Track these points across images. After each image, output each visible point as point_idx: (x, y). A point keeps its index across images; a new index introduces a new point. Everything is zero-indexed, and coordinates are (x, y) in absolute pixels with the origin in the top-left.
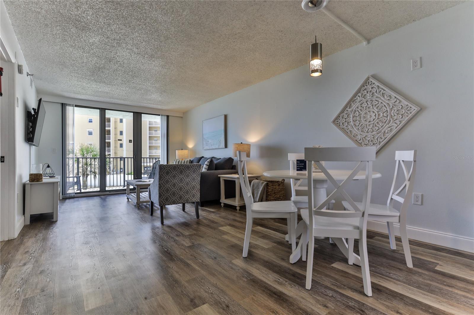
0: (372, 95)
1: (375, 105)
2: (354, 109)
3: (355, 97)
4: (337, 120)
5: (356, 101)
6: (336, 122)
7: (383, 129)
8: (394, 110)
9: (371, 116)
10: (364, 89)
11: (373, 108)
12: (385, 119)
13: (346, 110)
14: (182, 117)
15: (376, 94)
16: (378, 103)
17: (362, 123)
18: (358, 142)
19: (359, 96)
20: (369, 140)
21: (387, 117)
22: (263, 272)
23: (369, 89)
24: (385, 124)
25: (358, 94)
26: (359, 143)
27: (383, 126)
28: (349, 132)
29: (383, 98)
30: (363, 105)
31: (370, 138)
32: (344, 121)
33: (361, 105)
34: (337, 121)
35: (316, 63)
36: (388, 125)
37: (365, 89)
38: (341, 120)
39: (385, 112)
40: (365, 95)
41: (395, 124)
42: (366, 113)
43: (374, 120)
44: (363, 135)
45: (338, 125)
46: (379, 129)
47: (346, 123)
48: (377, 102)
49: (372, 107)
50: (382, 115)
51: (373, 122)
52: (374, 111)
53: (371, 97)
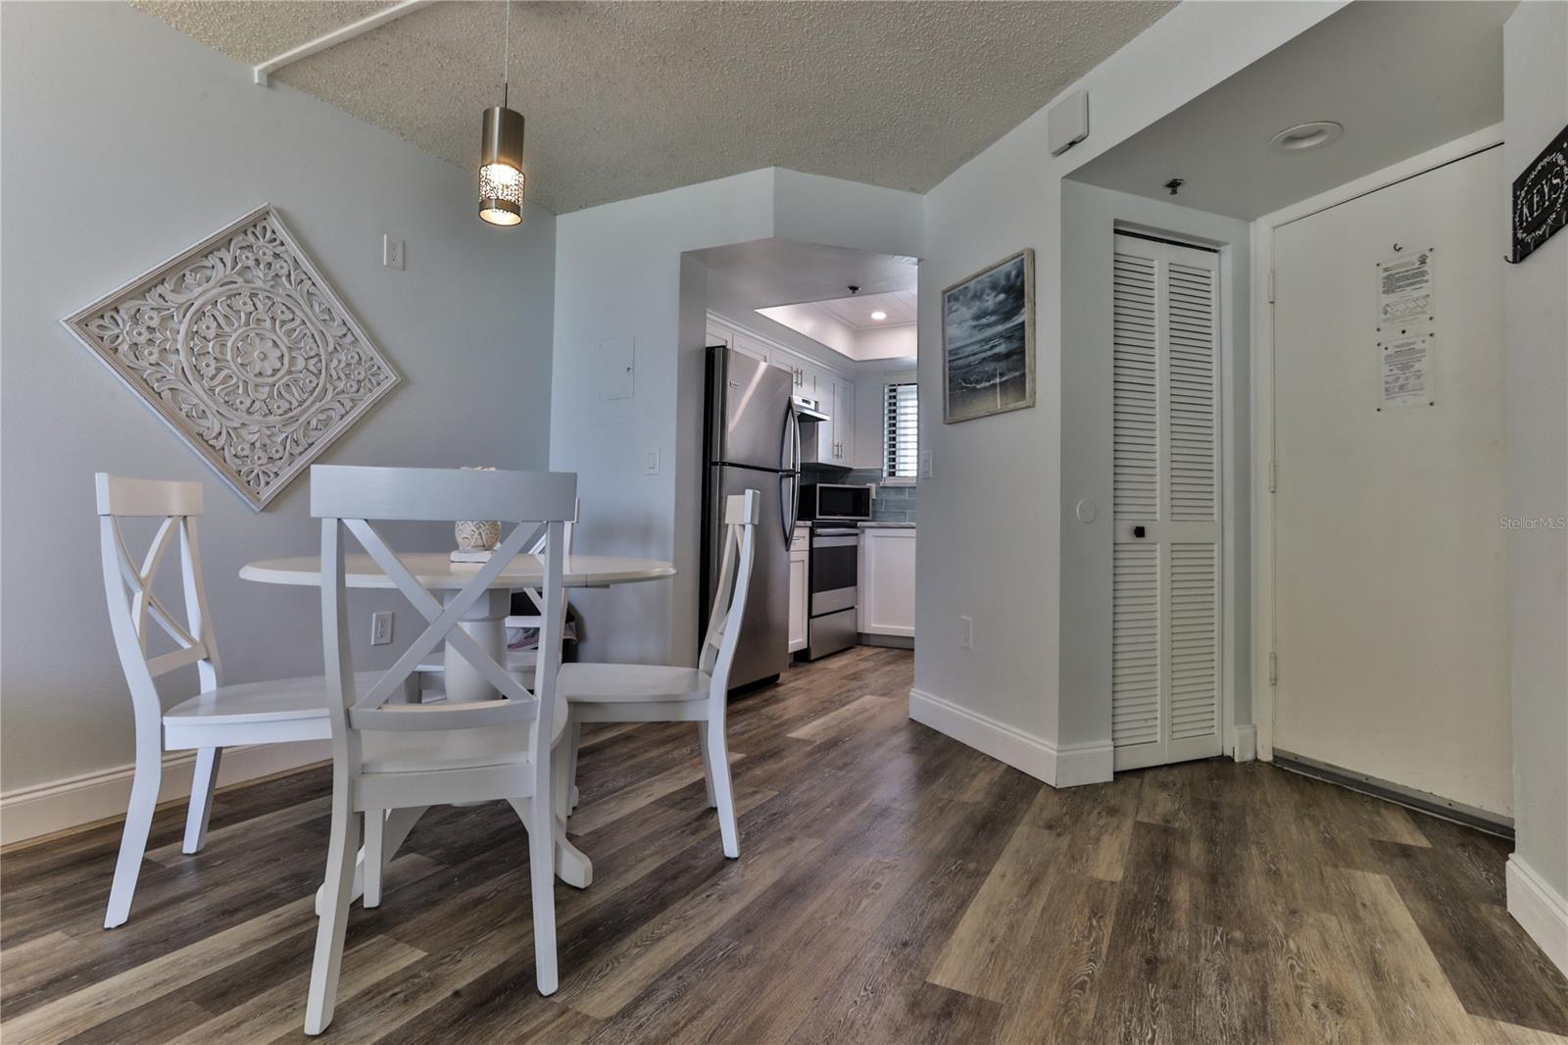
0: (273, 283)
1: (283, 323)
2: (197, 304)
3: (206, 256)
4: (101, 322)
5: (208, 272)
6: (96, 327)
7: (305, 411)
8: (339, 361)
9: (265, 357)
10: (245, 244)
11: (274, 330)
12: (310, 382)
13: (155, 293)
15: (288, 286)
16: (293, 319)
17: (227, 372)
18: (207, 442)
19: (222, 260)
20: (253, 444)
21: (318, 375)
23: (264, 254)
24: (312, 398)
25: (219, 250)
26: (213, 447)
27: (305, 401)
28: (166, 394)
29: (307, 309)
30: (238, 303)
31: (257, 435)
32: (142, 340)
33: (229, 297)
34: (102, 328)
36: (317, 405)
37: (249, 248)
38: (127, 333)
39: (312, 357)
40: (249, 268)
41: (339, 405)
42: (245, 339)
43: (276, 371)
44: (230, 419)
45: (105, 347)
46: (290, 409)
47: (155, 351)
48: (291, 316)
49: (268, 324)
50: (300, 363)
51: (271, 380)
52: (277, 340)
53: (267, 287)
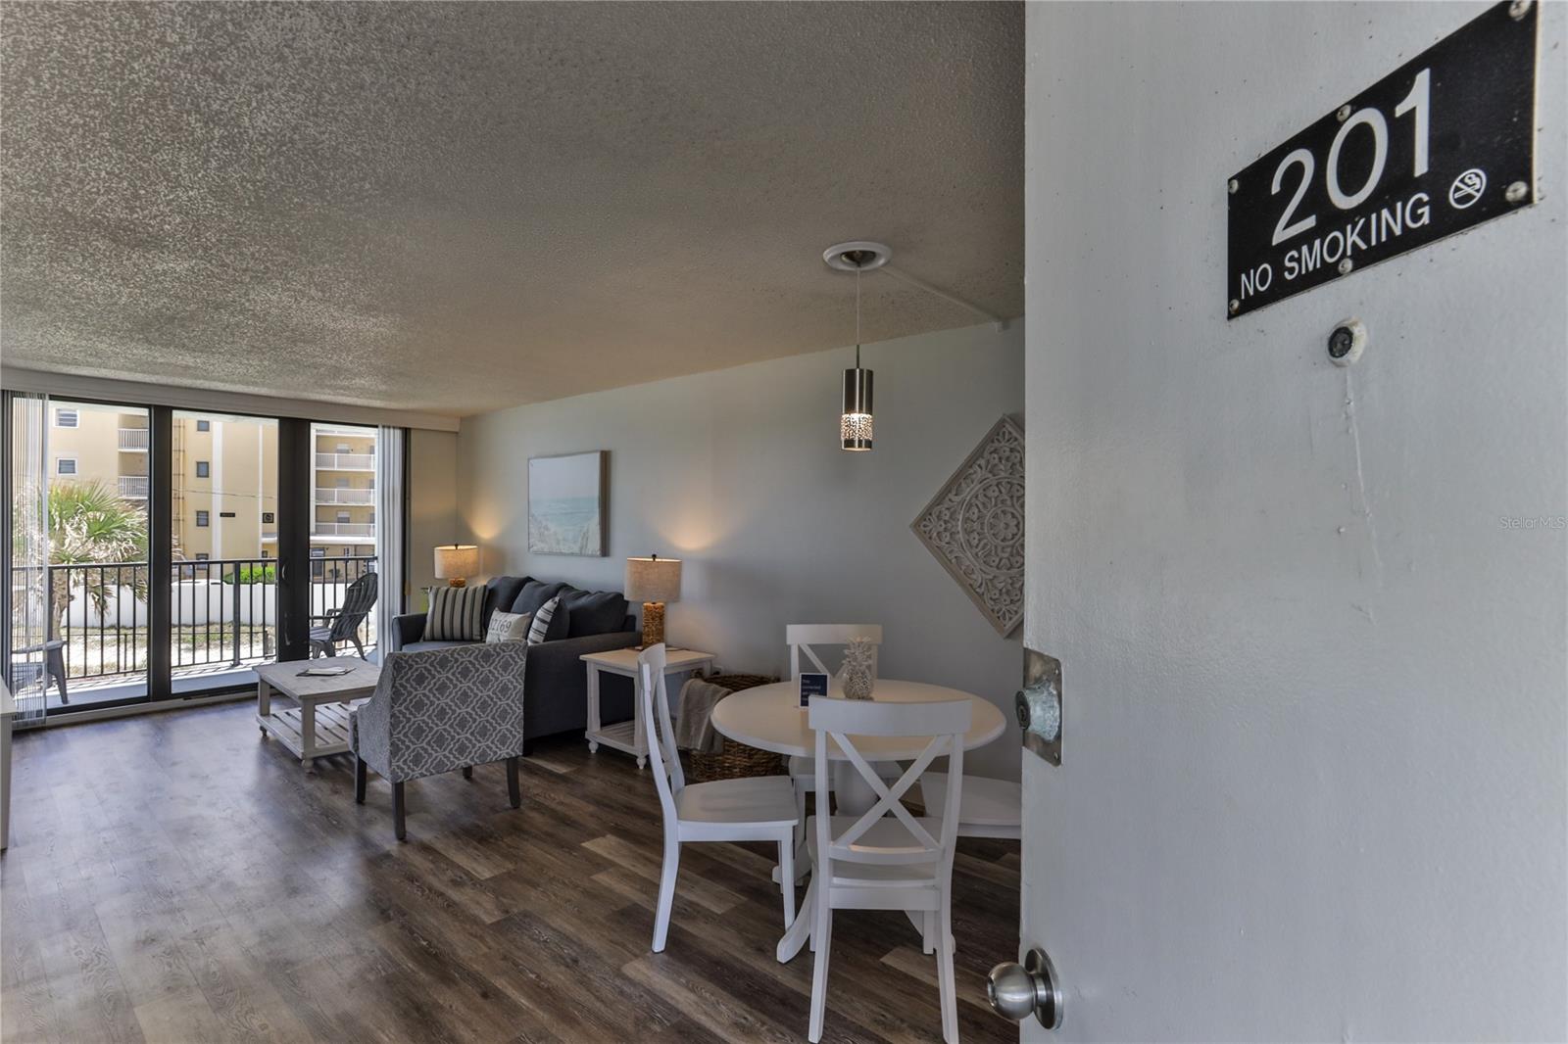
0: (1011, 470)
2: (968, 498)
3: (971, 467)
4: (924, 523)
5: (974, 476)
6: (922, 527)
9: (1007, 526)
10: (992, 449)
11: (1013, 505)
13: (947, 499)
14: (457, 433)
17: (985, 541)
18: (974, 590)
19: (980, 466)
20: (1001, 590)
22: (706, 999)
23: (1004, 452)
25: (977, 459)
26: (977, 592)
28: (953, 561)
30: (990, 493)
31: (1003, 584)
32: (941, 529)
33: (984, 490)
34: (925, 526)
35: (858, 420)
37: (995, 451)
38: (935, 525)
40: (996, 465)
42: (995, 516)
43: (1014, 535)
44: (987, 574)
45: (926, 537)
47: (948, 534)
49: (1009, 502)
51: (1011, 542)
52: (1015, 512)
53: (1007, 475)
